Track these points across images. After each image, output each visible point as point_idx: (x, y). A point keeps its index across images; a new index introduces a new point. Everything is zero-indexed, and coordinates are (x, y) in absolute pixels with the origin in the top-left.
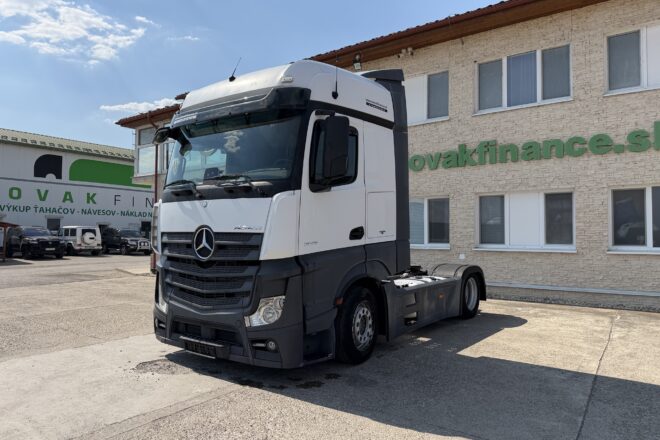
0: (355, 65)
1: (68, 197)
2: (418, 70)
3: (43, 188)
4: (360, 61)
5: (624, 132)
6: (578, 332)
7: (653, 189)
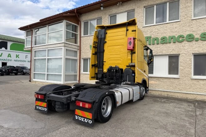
0: (101, 8)
1: (9, 55)
4: (103, 6)
5: (199, 33)
6: (182, 111)
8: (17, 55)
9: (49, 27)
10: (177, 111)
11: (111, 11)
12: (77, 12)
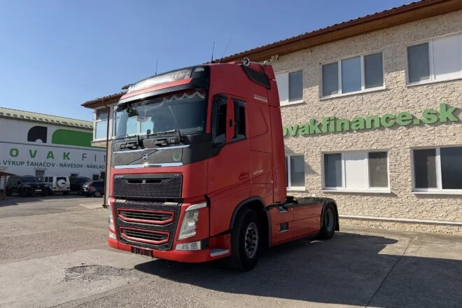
1: (50, 155)
2: (282, 70)
3: (33, 149)
5: (420, 110)
7: (441, 149)
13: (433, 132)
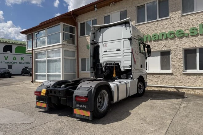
0: (95, 9)
1: (15, 58)
2: (116, 10)
3: (6, 56)
4: (96, 7)
5: (188, 28)
6: (168, 104)
7: (199, 49)
8: (21, 57)
9: (48, 29)
10: (163, 104)
11: (105, 11)
12: (73, 15)
13: (195, 40)
